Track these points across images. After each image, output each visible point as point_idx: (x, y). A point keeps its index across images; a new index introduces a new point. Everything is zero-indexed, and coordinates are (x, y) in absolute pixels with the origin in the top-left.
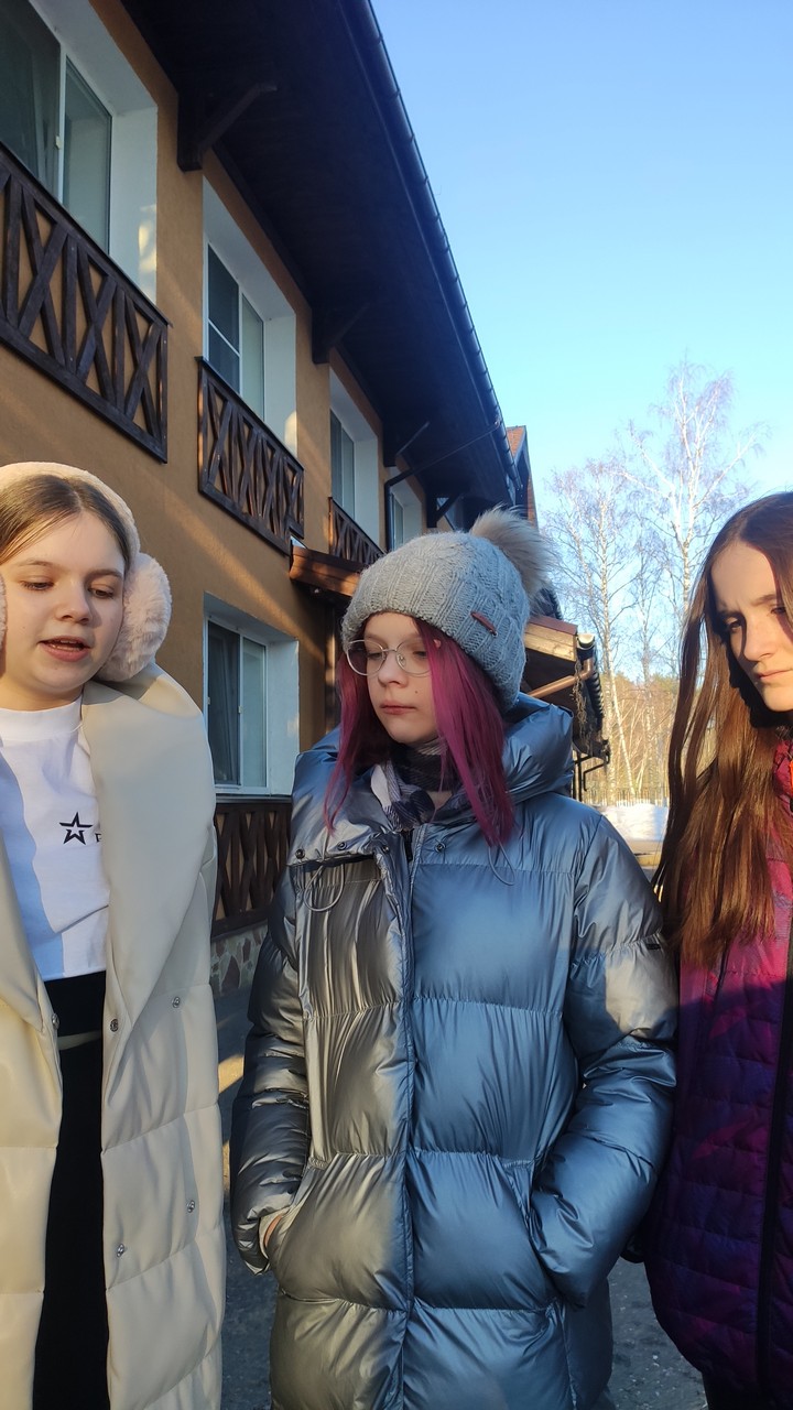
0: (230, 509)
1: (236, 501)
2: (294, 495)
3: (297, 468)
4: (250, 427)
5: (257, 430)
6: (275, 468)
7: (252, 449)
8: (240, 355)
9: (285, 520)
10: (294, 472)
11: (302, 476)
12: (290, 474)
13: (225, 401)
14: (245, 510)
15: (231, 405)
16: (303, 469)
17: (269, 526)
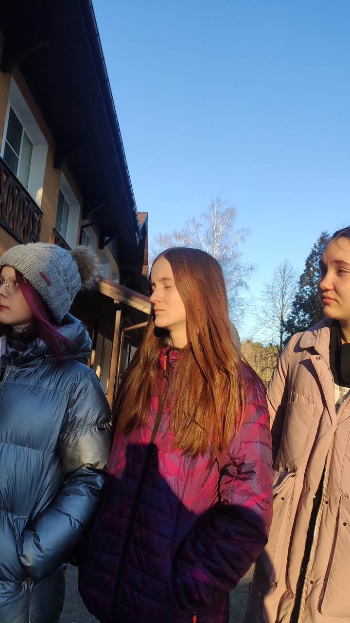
0: (3, 225)
1: (7, 221)
2: (36, 224)
3: (39, 212)
4: (19, 190)
5: (22, 192)
6: (29, 211)
7: (18, 200)
8: (19, 158)
9: (30, 235)
10: (38, 214)
11: (42, 217)
12: (36, 214)
13: (8, 176)
14: (11, 227)
15: (11, 179)
16: (42, 214)
17: (22, 236)
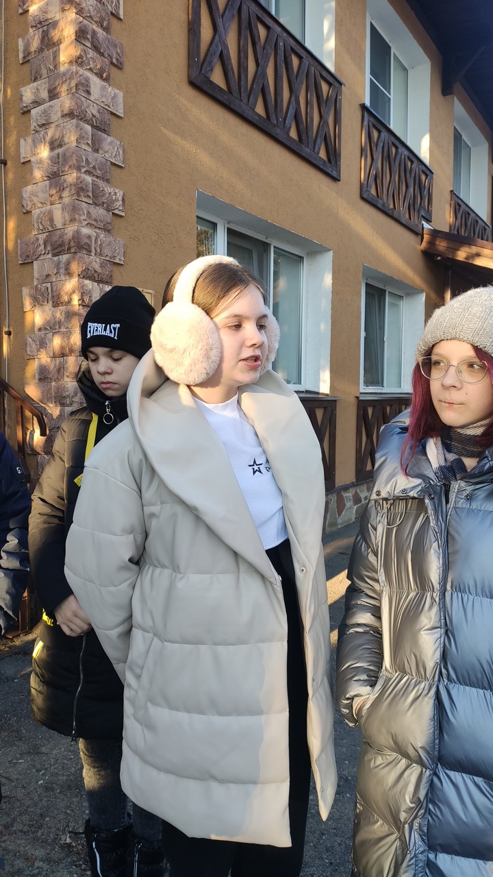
0: (381, 207)
1: (385, 201)
2: (425, 193)
3: (428, 173)
4: (397, 148)
5: (402, 150)
6: (413, 175)
7: (397, 163)
8: (391, 97)
9: (419, 211)
10: (427, 175)
11: (432, 178)
12: (423, 177)
13: (379, 132)
14: (391, 206)
15: (384, 134)
16: (432, 173)
17: (407, 216)
